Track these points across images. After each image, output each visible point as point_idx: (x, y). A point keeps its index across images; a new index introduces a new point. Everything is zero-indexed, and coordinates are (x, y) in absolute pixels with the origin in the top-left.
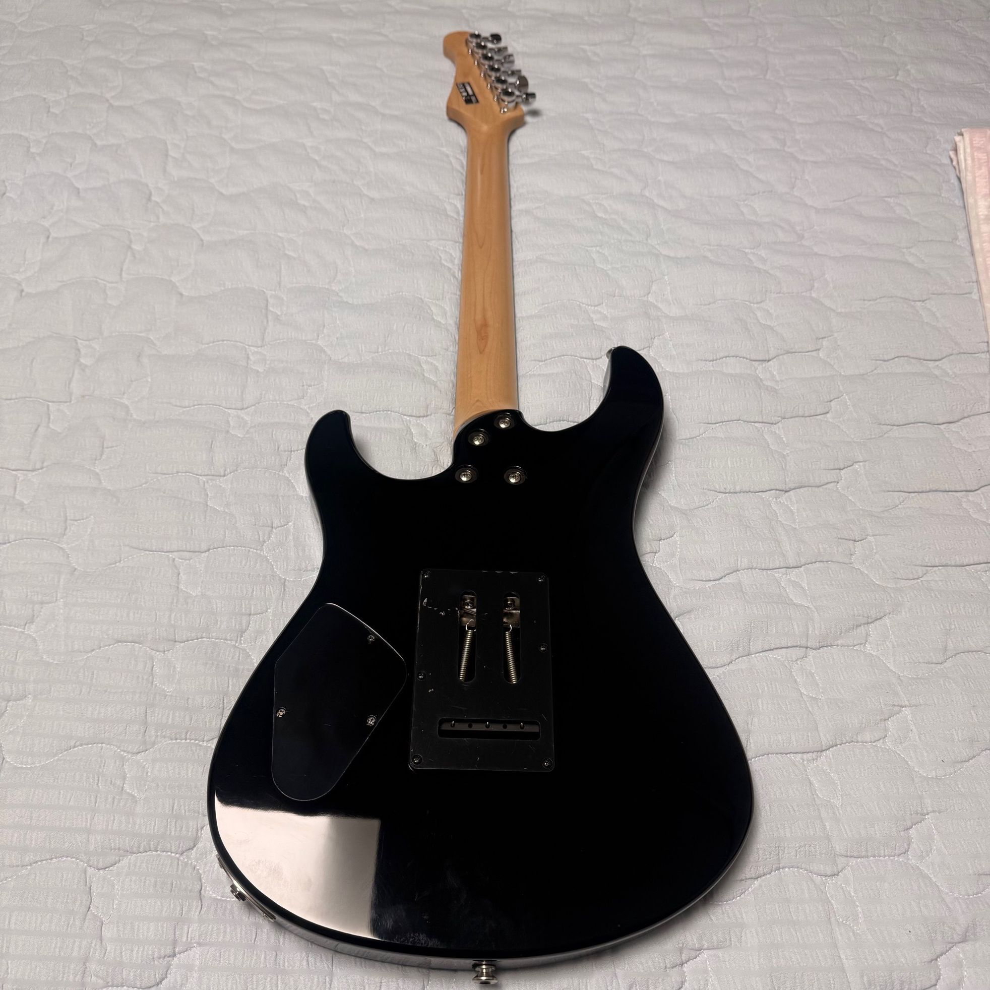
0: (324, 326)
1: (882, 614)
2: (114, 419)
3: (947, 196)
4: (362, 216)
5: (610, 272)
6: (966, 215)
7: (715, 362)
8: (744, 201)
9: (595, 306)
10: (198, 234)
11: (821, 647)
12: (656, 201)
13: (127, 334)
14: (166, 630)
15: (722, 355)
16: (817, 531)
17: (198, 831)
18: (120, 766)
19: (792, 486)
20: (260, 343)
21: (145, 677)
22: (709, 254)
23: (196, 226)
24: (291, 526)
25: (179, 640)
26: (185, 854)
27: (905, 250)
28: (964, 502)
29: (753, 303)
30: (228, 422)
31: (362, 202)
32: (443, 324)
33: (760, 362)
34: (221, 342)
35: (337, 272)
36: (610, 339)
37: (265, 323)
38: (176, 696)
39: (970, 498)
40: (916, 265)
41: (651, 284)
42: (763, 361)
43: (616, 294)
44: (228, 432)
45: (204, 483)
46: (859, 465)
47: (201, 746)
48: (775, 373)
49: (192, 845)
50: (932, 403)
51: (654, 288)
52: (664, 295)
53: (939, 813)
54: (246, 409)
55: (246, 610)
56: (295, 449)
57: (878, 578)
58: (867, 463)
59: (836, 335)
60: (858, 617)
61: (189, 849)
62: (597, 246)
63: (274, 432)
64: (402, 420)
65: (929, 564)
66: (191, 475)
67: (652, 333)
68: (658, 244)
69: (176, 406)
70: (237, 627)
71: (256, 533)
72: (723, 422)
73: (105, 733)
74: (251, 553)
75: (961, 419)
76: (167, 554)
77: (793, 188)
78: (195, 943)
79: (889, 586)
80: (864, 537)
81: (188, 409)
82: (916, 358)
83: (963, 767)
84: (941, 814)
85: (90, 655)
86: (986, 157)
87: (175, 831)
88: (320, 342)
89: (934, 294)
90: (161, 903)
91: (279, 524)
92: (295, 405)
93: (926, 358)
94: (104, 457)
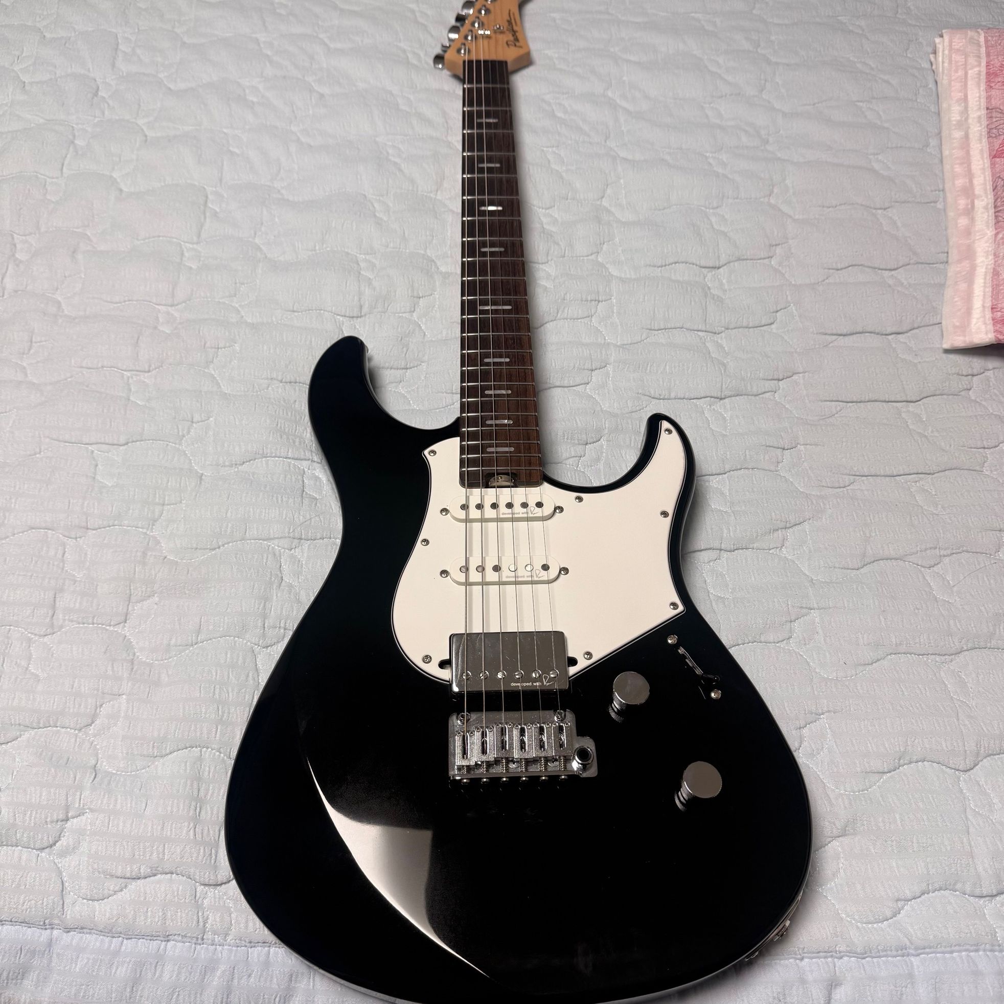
0: (262, 224)
1: (801, 520)
2: (44, 313)
3: (923, 102)
4: (311, 112)
5: (564, 174)
6: (940, 121)
7: (663, 268)
8: (710, 103)
9: (546, 209)
10: (142, 130)
11: (736, 549)
12: (618, 101)
13: (65, 229)
14: (78, 517)
15: (671, 260)
16: (746, 437)
17: (97, 708)
18: (27, 647)
19: (728, 393)
20: (195, 239)
21: (56, 563)
22: (667, 157)
23: (141, 122)
24: (212, 421)
25: (91, 528)
26: (83, 730)
27: (871, 157)
28: (904, 412)
29: (709, 208)
30: (157, 318)
31: (311, 99)
32: (385, 221)
33: (710, 269)
34: (156, 238)
35: (280, 169)
36: (558, 244)
37: (202, 220)
38: (85, 582)
39: (911, 409)
40: (881, 172)
41: (605, 187)
42: (712, 268)
43: (569, 198)
44: (155, 328)
45: (128, 378)
46: (799, 376)
47: (107, 630)
48: (724, 281)
49: (90, 721)
50: (882, 312)
51: (609, 191)
52: (618, 199)
53: (834, 713)
54: (177, 305)
55: (159, 500)
56: (222, 346)
57: (802, 485)
58: (807, 374)
59: (790, 241)
60: (775, 522)
61: (88, 725)
62: (553, 147)
63: (202, 328)
64: (335, 320)
65: (858, 474)
66: (116, 369)
67: (602, 239)
68: (617, 146)
69: (107, 301)
70: (149, 515)
71: (176, 427)
72: (666, 329)
73: (13, 616)
74: (169, 447)
75: (911, 330)
76: (86, 446)
77: (762, 90)
78: (88, 809)
79: (814, 493)
80: (794, 445)
81: (119, 305)
82: (871, 267)
83: (865, 670)
84: (837, 714)
85: (4, 542)
86: (964, 60)
87: (74, 708)
88: (257, 241)
89: (897, 202)
90: (55, 771)
91: (200, 419)
92: (227, 302)
93: (881, 267)
94: (32, 351)
